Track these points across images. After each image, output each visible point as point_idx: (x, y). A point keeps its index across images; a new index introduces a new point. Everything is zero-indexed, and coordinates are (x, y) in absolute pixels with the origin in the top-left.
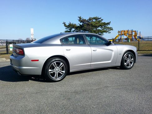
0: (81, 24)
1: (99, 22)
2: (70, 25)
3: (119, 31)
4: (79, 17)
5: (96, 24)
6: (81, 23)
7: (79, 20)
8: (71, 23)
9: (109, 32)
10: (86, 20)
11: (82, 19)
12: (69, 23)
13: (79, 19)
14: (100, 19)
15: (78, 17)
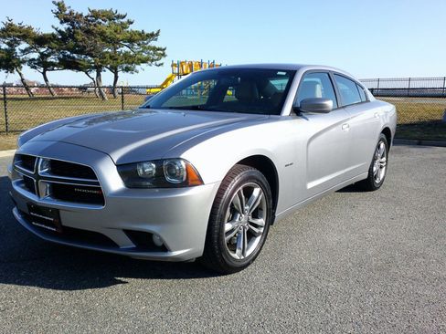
0: (64, 27)
1: (123, 26)
2: (12, 30)
3: (175, 62)
4: (58, 4)
5: (116, 31)
6: (62, 23)
7: (57, 15)
8: (15, 22)
9: (158, 62)
10: (84, 15)
11: (67, 12)
12: (6, 21)
13: (56, 8)
14: (125, 20)
15: (54, 3)
